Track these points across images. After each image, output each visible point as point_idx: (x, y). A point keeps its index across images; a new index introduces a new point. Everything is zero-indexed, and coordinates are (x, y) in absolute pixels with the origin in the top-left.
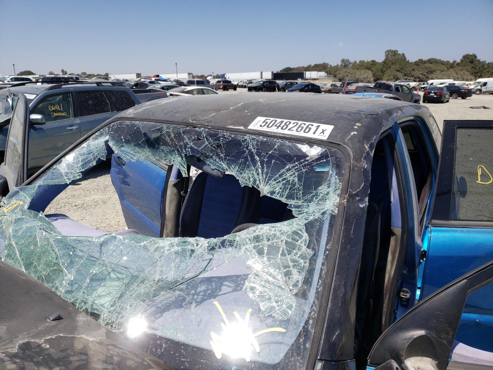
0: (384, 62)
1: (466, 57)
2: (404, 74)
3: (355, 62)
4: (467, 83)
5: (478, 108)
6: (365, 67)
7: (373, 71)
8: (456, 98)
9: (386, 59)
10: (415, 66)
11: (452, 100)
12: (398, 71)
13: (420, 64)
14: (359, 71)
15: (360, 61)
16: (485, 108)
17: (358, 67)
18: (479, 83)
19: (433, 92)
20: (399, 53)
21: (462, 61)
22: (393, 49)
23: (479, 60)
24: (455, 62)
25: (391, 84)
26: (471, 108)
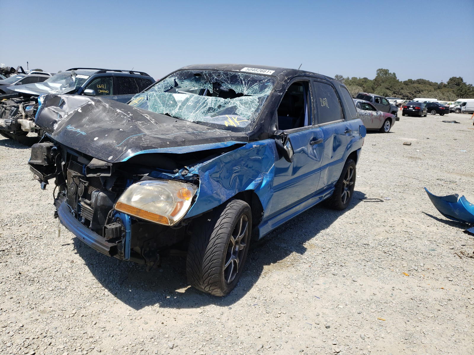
0: (375, 80)
1: (452, 80)
2: (393, 92)
3: (348, 78)
4: (449, 102)
5: (450, 122)
6: (357, 84)
7: (364, 87)
8: (434, 114)
9: (377, 77)
10: (404, 85)
11: (429, 115)
12: (388, 89)
13: (409, 84)
14: (350, 86)
15: (352, 78)
16: (455, 122)
17: (350, 83)
18: (459, 102)
19: (412, 106)
20: (390, 72)
21: (448, 83)
22: (385, 68)
23: (465, 83)
24: (442, 83)
25: (372, 96)
26: (443, 121)
